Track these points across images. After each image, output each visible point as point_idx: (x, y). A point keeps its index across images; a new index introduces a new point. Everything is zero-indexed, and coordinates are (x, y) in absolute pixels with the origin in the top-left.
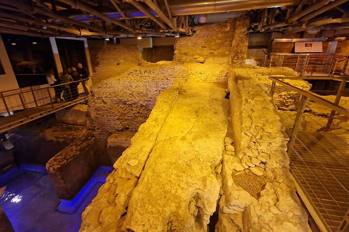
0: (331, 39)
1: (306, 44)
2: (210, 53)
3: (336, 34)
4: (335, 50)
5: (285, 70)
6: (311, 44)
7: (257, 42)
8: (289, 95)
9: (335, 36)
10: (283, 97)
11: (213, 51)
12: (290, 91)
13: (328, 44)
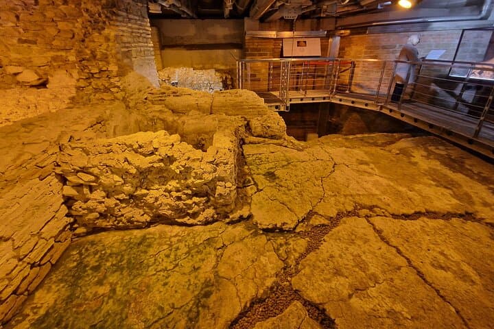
0: (330, 34)
1: (298, 42)
2: (55, 59)
3: (338, 25)
4: (337, 53)
5: (241, 96)
6: (305, 42)
7: (225, 37)
8: (188, 187)
9: (336, 29)
10: (175, 194)
11: (63, 54)
12: (186, 179)
13: (328, 42)
